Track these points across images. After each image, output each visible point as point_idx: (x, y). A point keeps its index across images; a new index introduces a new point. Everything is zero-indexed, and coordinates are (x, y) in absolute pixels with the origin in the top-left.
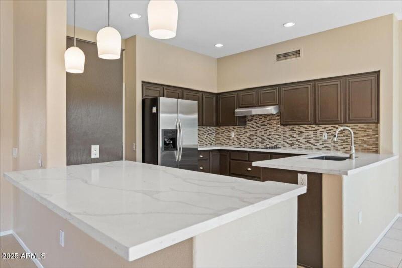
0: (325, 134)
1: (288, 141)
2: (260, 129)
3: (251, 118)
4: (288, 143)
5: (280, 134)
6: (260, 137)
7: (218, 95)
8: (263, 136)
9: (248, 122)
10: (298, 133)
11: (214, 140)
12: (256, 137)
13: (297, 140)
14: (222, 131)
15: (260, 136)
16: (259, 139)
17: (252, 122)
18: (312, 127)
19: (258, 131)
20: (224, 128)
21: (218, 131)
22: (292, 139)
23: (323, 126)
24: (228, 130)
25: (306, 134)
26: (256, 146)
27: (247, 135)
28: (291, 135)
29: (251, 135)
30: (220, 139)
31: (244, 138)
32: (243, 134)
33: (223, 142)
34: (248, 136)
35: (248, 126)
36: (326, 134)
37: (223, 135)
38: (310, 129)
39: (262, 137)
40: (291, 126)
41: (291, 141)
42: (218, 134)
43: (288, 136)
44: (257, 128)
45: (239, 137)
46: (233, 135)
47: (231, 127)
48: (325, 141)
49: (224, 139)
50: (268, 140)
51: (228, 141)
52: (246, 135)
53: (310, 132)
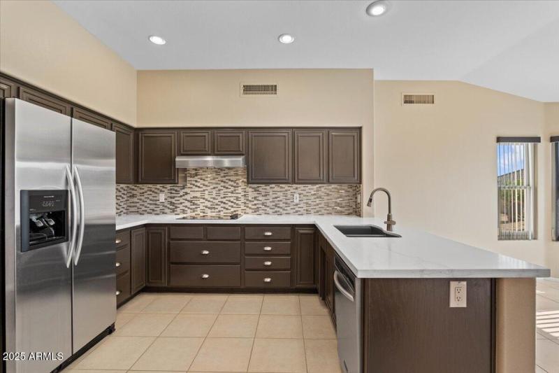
0: (296, 196)
1: (250, 206)
2: (208, 188)
3: (194, 172)
4: (250, 208)
5: (239, 196)
6: (209, 201)
7: (138, 131)
8: (214, 198)
9: (188, 179)
10: (263, 194)
11: (125, 206)
12: (202, 200)
13: (263, 204)
14: (142, 191)
15: (209, 199)
16: (209, 204)
17: (196, 178)
18: (281, 188)
19: (206, 192)
20: (145, 187)
21: (135, 192)
22: (256, 202)
23: (295, 186)
24: (153, 190)
25: (274, 196)
26: (202, 214)
27: (188, 197)
28: (255, 198)
29: (194, 197)
30: (138, 205)
31: (181, 203)
32: (181, 196)
33: (144, 208)
34: (189, 199)
35: (189, 185)
36: (298, 196)
37: (142, 198)
38: (279, 189)
39: (212, 200)
40: (255, 186)
41: (255, 205)
42: (133, 196)
43: (250, 198)
44: (204, 188)
45: (173, 200)
46: (162, 197)
47: (158, 186)
48: (297, 205)
49: (146, 204)
50: (222, 205)
51: (152, 207)
52: (186, 197)
53: (279, 194)
